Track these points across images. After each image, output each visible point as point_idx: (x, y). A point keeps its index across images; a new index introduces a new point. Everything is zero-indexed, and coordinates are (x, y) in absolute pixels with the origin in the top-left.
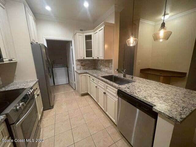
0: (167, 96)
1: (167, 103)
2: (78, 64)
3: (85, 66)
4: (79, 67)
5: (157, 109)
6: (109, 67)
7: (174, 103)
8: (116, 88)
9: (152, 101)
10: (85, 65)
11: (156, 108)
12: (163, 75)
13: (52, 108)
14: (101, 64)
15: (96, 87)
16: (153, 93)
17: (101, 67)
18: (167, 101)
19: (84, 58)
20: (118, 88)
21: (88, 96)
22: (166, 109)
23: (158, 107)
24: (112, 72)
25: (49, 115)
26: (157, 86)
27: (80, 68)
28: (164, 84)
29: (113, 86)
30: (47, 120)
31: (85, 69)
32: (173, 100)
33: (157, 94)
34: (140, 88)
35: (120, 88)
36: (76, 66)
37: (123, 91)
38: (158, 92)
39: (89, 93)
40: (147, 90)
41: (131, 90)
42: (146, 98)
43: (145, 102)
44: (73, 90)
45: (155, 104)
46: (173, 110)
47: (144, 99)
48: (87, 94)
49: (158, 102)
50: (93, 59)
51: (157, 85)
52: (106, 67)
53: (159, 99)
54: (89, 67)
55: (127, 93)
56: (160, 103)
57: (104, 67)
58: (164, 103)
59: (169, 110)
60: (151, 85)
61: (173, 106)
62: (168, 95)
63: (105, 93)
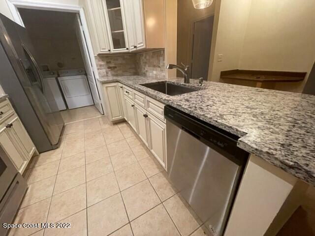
0: (274, 110)
1: (275, 126)
2: (101, 65)
3: (116, 69)
4: (104, 71)
5: (249, 144)
6: (159, 67)
7: (294, 126)
8: (162, 102)
9: (237, 123)
10: (116, 67)
11: (246, 142)
12: (262, 80)
13: (57, 148)
14: (146, 63)
15: (132, 106)
16: (243, 106)
17: (146, 69)
18: (276, 122)
19: (109, 51)
20: (166, 102)
21: (124, 125)
22: (275, 141)
23: (252, 138)
24: (164, 76)
25: (48, 161)
26: (252, 93)
27: (107, 73)
28: (265, 90)
29: (158, 98)
30: (44, 169)
31: (117, 75)
32: (289, 119)
33: (251, 109)
34: (214, 98)
35: (168, 101)
36: (98, 69)
37: (175, 106)
38: (252, 104)
39: (126, 119)
40: (229, 101)
41: (193, 103)
42: (225, 117)
43: (220, 127)
44: (100, 116)
45: (244, 131)
46: (294, 144)
47: (219, 121)
48: (123, 121)
49: (252, 124)
50: (127, 51)
51: (250, 92)
52: (155, 69)
53: (255, 119)
54: (124, 72)
55: (183, 110)
56: (259, 128)
57: (152, 68)
58: (268, 126)
59: (282, 145)
60: (238, 93)
61: (291, 133)
62: (276, 109)
63: (146, 116)
